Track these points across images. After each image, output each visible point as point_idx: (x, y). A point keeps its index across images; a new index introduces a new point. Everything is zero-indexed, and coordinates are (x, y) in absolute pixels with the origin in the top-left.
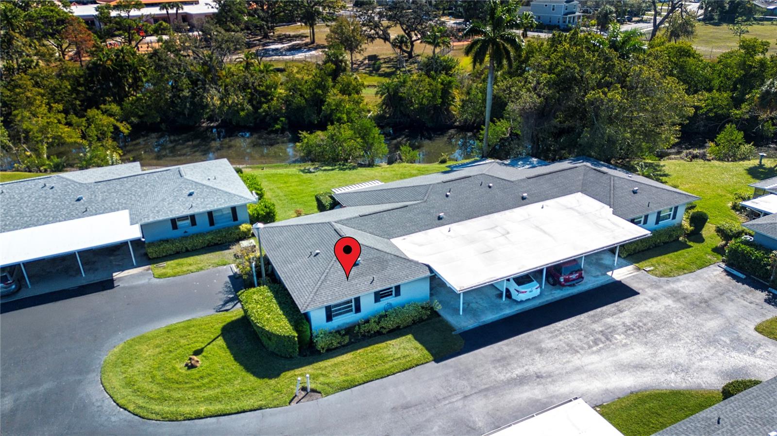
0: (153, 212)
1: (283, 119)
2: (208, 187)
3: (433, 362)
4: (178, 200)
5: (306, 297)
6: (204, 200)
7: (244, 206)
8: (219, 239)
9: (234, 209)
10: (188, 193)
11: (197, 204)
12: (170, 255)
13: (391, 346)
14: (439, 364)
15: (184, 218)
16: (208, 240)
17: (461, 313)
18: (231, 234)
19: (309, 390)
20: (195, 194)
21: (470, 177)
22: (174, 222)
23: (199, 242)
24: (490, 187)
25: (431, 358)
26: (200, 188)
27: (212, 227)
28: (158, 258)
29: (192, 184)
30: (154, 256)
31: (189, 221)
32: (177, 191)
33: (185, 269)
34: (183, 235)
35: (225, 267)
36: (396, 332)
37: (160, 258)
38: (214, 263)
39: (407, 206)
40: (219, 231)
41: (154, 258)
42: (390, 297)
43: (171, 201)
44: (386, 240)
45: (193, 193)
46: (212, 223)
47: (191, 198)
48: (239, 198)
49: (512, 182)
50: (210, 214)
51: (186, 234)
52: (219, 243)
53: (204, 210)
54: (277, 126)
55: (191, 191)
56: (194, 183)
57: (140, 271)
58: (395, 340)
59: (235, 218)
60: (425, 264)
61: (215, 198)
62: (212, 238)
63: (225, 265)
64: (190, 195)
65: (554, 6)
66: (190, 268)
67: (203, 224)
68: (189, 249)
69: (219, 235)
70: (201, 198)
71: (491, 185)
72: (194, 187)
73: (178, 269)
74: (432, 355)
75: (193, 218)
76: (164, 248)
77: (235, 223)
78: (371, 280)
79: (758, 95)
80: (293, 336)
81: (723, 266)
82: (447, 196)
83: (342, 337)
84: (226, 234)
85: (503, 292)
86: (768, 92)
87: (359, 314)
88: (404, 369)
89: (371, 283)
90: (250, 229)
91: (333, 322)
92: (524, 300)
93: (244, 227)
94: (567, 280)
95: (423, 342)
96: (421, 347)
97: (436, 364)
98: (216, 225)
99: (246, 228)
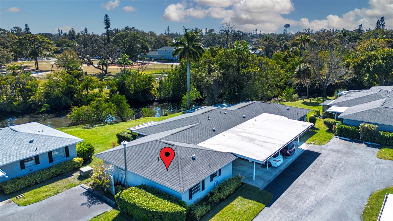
0: (5, 157)
1: (46, 105)
2: (43, 136)
3: (266, 207)
4: (23, 146)
5: (178, 183)
6: (44, 144)
7: (74, 145)
8: (60, 170)
9: (67, 148)
10: (29, 141)
11: (40, 147)
12: (23, 188)
13: (234, 205)
14: (271, 207)
15: (29, 159)
16: (53, 172)
17: (254, 179)
18: (69, 165)
20: (34, 141)
21: (213, 110)
22: (22, 163)
23: (45, 175)
24: (225, 114)
25: (264, 206)
26: (37, 137)
27: (51, 164)
28: (13, 192)
29: (28, 135)
30: (10, 192)
31: (33, 162)
32: (19, 140)
33: (44, 195)
34: (29, 172)
35: (76, 187)
36: (231, 198)
37: (15, 192)
38: (66, 187)
39: (193, 127)
40: (58, 165)
41: (11, 193)
42: (216, 177)
43: (17, 148)
44: (196, 145)
45: (33, 140)
46: (51, 160)
47: (32, 144)
48: (70, 140)
49: (233, 111)
50: (50, 153)
51: (32, 172)
52: (60, 173)
53: (46, 151)
54: (43, 109)
55: (31, 139)
56: (30, 135)
57: (3, 204)
58: (234, 202)
59: (67, 155)
60: (230, 153)
61: (52, 142)
62: (56, 171)
63: (75, 186)
64: (31, 142)
65: (169, 51)
66: (48, 194)
67: (44, 161)
68: (38, 181)
69: (60, 167)
70: (41, 143)
71: (226, 112)
72: (31, 137)
73: (38, 197)
74: (264, 204)
75: (37, 158)
76: (19, 183)
77: (68, 158)
78: (209, 166)
79: (295, 73)
80: (183, 211)
81: (338, 137)
82: (209, 120)
83: (207, 206)
84: (65, 166)
85: (267, 164)
86: (300, 71)
87: (204, 191)
88: (256, 216)
89: (210, 168)
90: (81, 160)
91: (192, 199)
92: (279, 165)
93: (77, 160)
94: (290, 152)
95: (250, 199)
96: (252, 201)
97: (269, 208)
98: (54, 162)
99: (79, 160)
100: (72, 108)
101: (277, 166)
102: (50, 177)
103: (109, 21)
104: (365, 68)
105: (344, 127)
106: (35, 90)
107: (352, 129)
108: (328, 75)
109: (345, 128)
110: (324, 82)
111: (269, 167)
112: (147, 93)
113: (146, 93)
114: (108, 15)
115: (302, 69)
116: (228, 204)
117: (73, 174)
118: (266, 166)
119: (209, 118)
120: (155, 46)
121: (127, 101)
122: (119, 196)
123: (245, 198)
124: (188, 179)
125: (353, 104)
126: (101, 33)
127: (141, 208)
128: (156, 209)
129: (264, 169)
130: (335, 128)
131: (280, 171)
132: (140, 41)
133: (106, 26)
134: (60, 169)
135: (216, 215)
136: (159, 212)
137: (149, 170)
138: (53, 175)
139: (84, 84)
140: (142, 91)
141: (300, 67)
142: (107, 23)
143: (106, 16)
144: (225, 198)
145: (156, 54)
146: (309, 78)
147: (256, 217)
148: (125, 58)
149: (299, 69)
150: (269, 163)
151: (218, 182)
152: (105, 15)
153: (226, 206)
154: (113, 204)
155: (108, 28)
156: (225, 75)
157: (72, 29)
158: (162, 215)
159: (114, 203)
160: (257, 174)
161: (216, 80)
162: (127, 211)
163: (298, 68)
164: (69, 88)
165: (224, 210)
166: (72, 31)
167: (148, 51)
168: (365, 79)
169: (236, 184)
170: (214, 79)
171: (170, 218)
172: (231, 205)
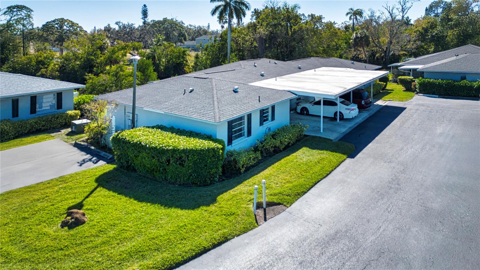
3: (347, 157)
5: (212, 113)
9: (59, 94)
13: (298, 157)
14: (356, 158)
17: (322, 131)
19: (264, 206)
21: (260, 59)
24: (276, 63)
25: (345, 157)
27: (33, 115)
39: (235, 70)
46: (33, 111)
49: (285, 62)
50: (34, 96)
52: (43, 128)
58: (296, 153)
59: (59, 105)
60: (286, 91)
65: (208, 39)
74: (344, 154)
77: (60, 110)
78: (258, 100)
79: (351, 41)
80: (218, 148)
81: (421, 94)
82: (255, 66)
83: (255, 152)
84: (52, 118)
85: (337, 115)
86: (357, 37)
87: (250, 138)
88: (334, 167)
89: (259, 102)
90: (78, 114)
91: (233, 145)
92: (354, 117)
93: (71, 112)
94: (366, 103)
95: (322, 149)
96: (325, 152)
97: (353, 159)
98: (37, 113)
99: (74, 113)
100: (87, 76)
101: (351, 117)
102: (26, 132)
103: (147, 11)
104: (430, 36)
105: (428, 80)
106: (48, 64)
107: (439, 82)
108: (390, 42)
109: (429, 82)
110: (386, 52)
111: (340, 119)
112: (180, 69)
113: (178, 69)
114: (146, 5)
115: (359, 35)
116: (288, 155)
117: (61, 131)
118: (336, 120)
119: (256, 65)
120: (194, 37)
121: (154, 67)
122: (118, 135)
123: (314, 149)
124: (227, 109)
125: (429, 61)
126: (138, 26)
127: (149, 147)
128: (174, 147)
129: (335, 123)
130: (415, 85)
131: (357, 123)
132: (178, 28)
133: (143, 17)
134: (43, 121)
135: (271, 167)
136: (178, 150)
137: (169, 104)
138: (30, 130)
139: (107, 57)
140: (174, 67)
141: (357, 33)
142: (145, 13)
143: (145, 6)
144: (282, 147)
145: (194, 43)
146: (368, 46)
147: (335, 169)
148: (159, 38)
149: (356, 36)
150: (340, 114)
151: (270, 129)
152: (143, 5)
153: (285, 157)
154: (109, 158)
155: (146, 19)
156: (273, 34)
157: (109, 24)
158: (183, 155)
159: (111, 156)
160: (325, 127)
161: (262, 38)
162: (128, 162)
163: (354, 35)
164: (88, 60)
165: (283, 161)
166: (108, 27)
167: (185, 39)
168: (430, 51)
169: (297, 130)
170: (260, 37)
171: (197, 160)
172: (293, 156)
